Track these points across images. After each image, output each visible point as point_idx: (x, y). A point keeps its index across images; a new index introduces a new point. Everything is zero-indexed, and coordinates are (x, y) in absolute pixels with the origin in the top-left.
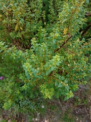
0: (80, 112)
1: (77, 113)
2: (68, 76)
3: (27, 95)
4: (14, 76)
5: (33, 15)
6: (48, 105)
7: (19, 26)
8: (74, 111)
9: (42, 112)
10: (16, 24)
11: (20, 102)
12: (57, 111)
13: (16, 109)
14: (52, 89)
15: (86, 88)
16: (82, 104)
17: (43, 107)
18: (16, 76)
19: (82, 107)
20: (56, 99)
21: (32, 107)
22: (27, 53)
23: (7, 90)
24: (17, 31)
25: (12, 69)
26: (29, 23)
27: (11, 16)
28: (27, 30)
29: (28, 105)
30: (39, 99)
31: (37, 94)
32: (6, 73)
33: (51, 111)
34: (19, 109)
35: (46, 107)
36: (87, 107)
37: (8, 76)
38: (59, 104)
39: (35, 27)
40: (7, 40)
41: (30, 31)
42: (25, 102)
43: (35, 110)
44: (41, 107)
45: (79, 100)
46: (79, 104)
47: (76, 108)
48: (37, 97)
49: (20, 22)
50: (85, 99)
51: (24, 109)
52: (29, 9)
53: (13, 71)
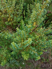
0: (45, 66)
1: (43, 67)
2: (37, 47)
3: (14, 57)
4: (7, 46)
5: (18, 13)
6: (26, 63)
7: (10, 19)
8: (42, 66)
9: (23, 66)
10: (9, 17)
11: (10, 61)
12: (31, 66)
13: (8, 65)
14: (28, 55)
15: (48, 53)
16: (46, 62)
17: (24, 64)
18: (8, 46)
19: (46, 63)
20: (31, 59)
21: (17, 64)
22: (14, 35)
23: (3, 54)
24: (9, 21)
25: (6, 42)
26: (16, 17)
27: (6, 13)
28: (15, 21)
29: (15, 62)
30: (21, 59)
31: (20, 56)
32: (2, 45)
33: (28, 66)
34: (10, 65)
35: (25, 64)
36: (49, 63)
37: (3, 46)
38: (33, 62)
39: (19, 19)
40: (4, 26)
41: (16, 21)
42: (13, 61)
43: (19, 65)
44: (22, 64)
45: (44, 59)
46: (44, 61)
47: (42, 64)
48: (20, 58)
49: (11, 16)
50: (47, 59)
51: (13, 65)
52: (16, 9)
53: (6, 43)
